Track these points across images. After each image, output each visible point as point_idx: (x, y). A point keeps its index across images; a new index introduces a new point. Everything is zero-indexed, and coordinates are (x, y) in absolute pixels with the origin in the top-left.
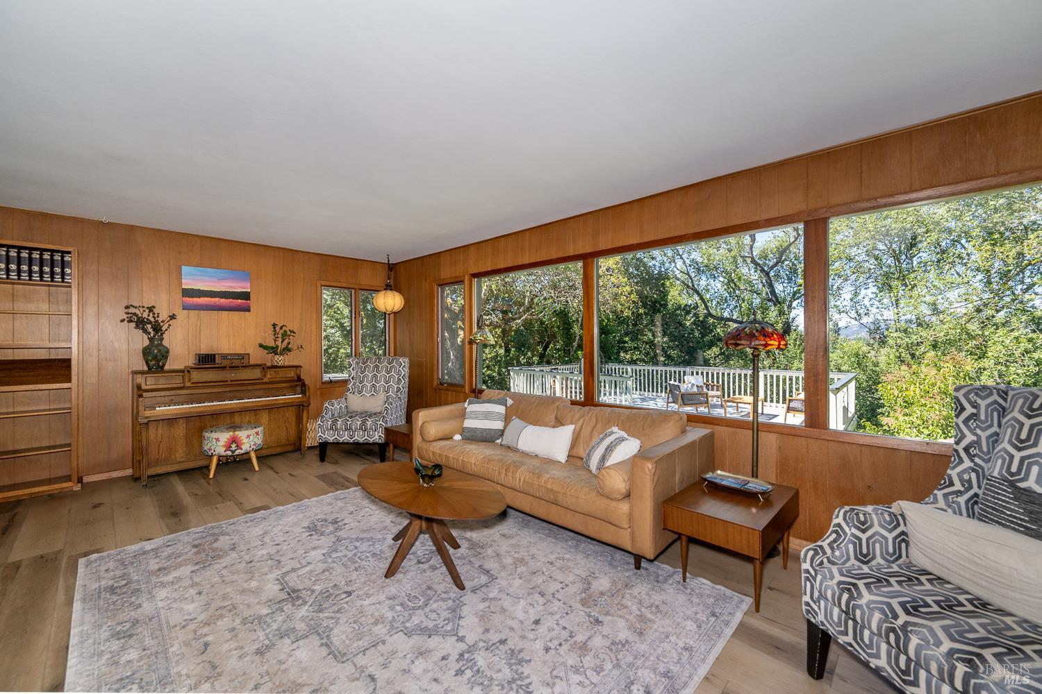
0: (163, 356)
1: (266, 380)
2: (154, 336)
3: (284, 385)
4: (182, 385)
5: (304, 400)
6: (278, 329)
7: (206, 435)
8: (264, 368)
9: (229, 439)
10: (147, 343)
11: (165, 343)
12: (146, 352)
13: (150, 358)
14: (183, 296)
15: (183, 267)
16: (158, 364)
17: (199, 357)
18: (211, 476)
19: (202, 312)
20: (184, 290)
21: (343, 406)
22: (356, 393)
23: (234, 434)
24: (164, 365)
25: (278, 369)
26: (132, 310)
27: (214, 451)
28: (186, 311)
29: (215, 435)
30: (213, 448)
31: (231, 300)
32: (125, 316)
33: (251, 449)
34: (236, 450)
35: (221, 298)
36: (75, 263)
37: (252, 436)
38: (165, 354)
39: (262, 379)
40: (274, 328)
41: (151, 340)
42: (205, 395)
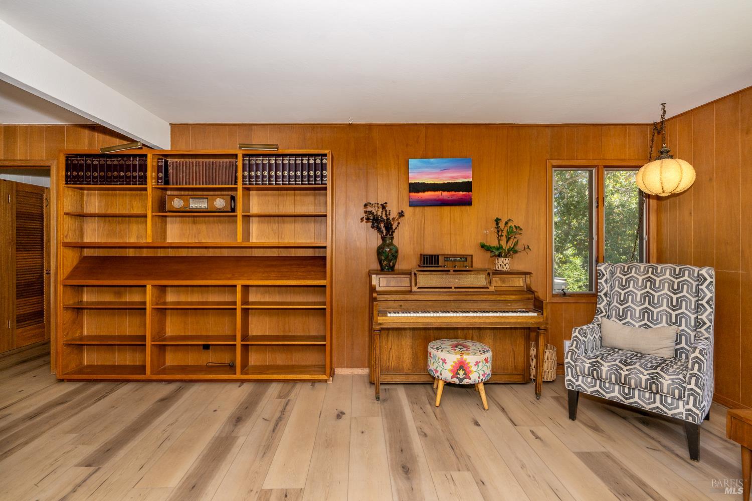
0: (393, 256)
1: (492, 289)
2: (386, 235)
3: (513, 297)
4: (409, 289)
5: (541, 320)
6: (502, 225)
7: (432, 351)
8: (489, 274)
9: (456, 363)
10: (380, 242)
11: (395, 242)
12: (380, 251)
13: (383, 258)
14: (410, 192)
15: (410, 160)
16: (389, 264)
17: (424, 258)
18: (438, 404)
19: (426, 208)
20: (411, 185)
21: (597, 337)
22: (613, 318)
23: (462, 358)
24: (394, 266)
25: (505, 276)
26: (369, 209)
27: (441, 374)
28: (412, 208)
29: (441, 355)
30: (439, 369)
31: (453, 193)
32: (364, 215)
33: (480, 380)
34: (464, 379)
35: (444, 191)
36: (329, 165)
37: (481, 363)
38: (395, 255)
39: (488, 288)
40: (497, 224)
41: (383, 239)
42: (430, 303)
